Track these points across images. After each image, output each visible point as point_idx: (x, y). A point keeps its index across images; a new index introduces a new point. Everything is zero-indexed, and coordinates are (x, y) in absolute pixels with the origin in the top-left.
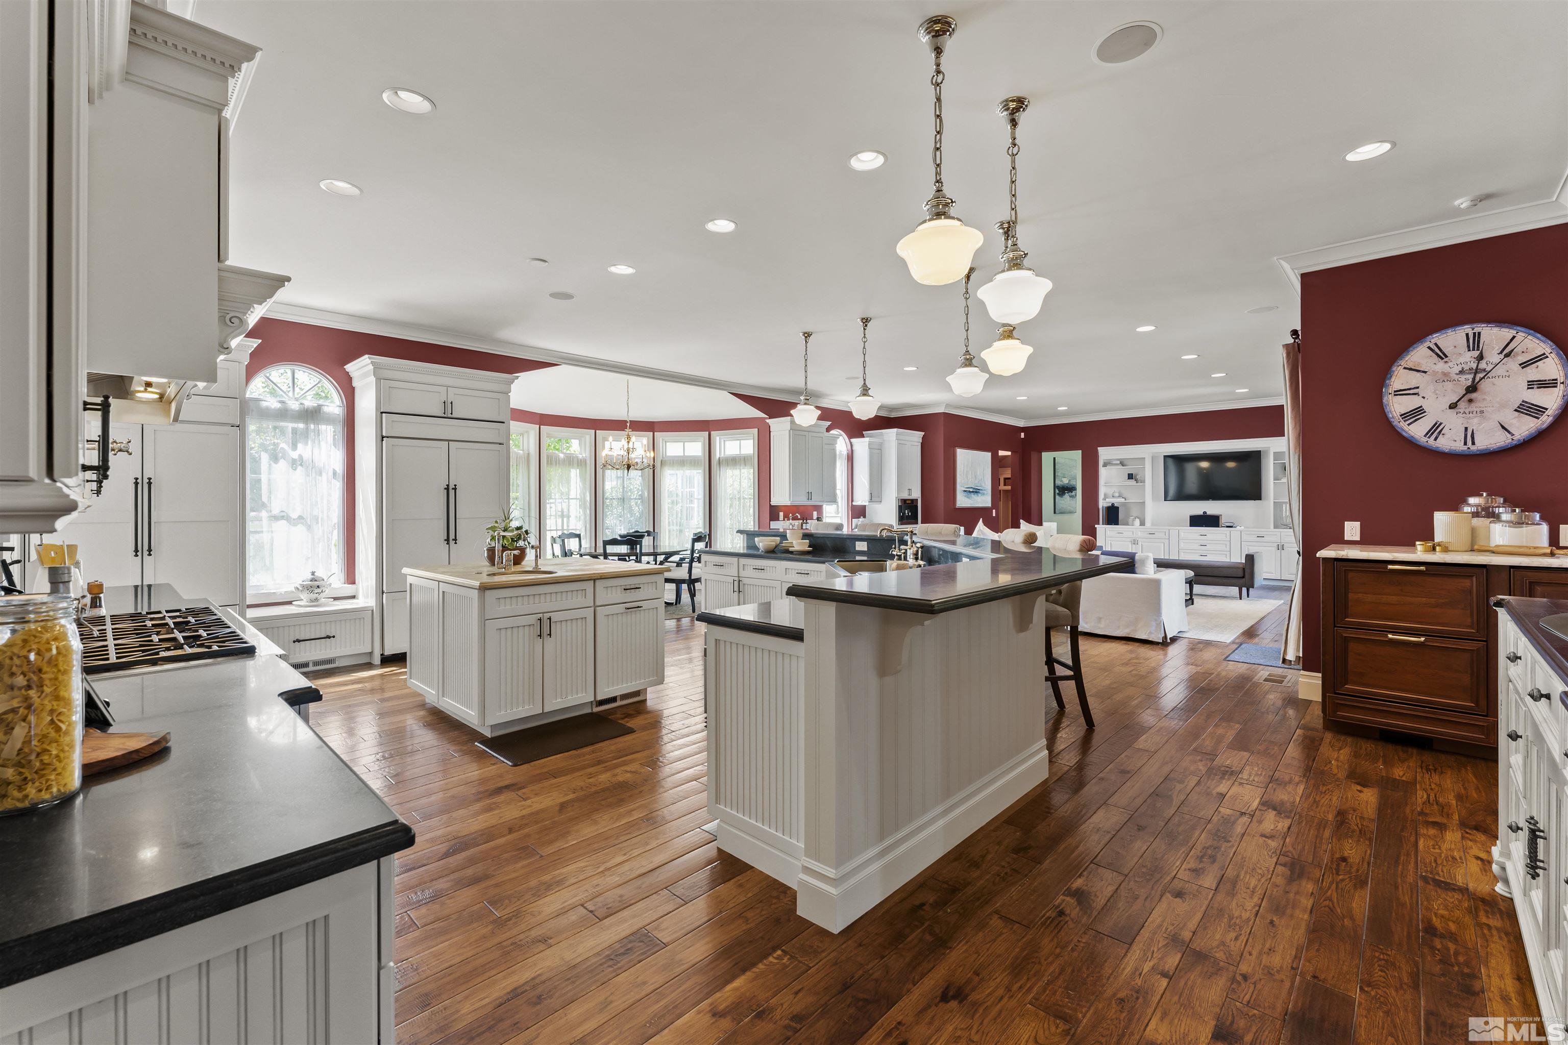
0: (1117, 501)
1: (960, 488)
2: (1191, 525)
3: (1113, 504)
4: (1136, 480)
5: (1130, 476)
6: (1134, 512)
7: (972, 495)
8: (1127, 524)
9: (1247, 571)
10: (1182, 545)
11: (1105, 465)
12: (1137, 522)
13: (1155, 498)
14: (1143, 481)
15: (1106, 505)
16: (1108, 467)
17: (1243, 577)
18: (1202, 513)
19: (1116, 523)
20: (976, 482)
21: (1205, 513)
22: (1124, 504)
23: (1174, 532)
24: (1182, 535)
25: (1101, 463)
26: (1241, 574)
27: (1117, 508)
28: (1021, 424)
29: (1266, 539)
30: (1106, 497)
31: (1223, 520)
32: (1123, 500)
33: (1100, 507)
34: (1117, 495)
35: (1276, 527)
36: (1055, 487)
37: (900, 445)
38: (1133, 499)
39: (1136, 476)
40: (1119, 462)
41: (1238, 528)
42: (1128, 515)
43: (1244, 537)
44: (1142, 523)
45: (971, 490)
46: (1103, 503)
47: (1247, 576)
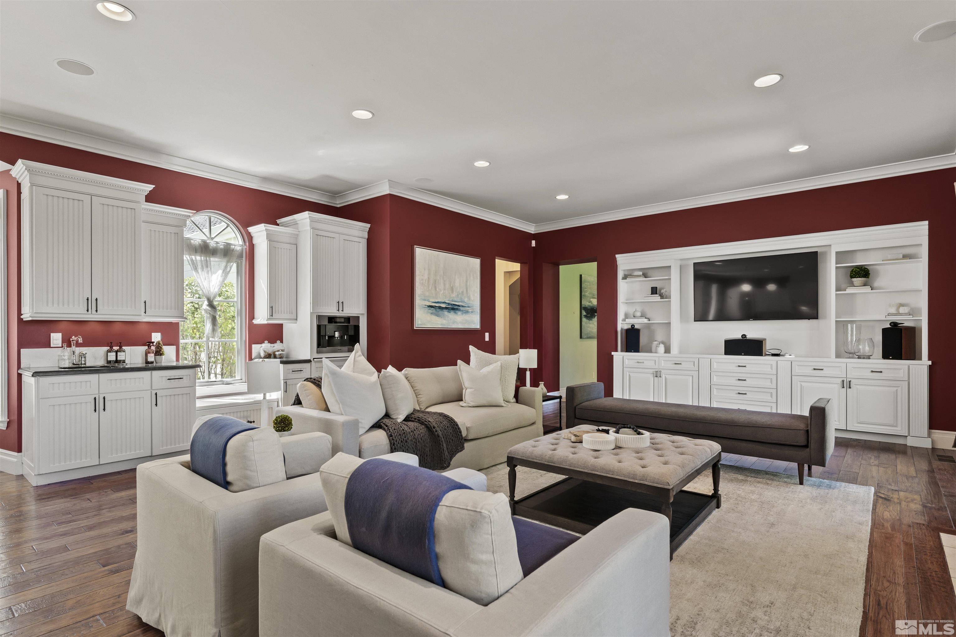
0: (638, 323)
1: (419, 302)
2: (726, 353)
3: (633, 326)
4: (662, 296)
5: (654, 291)
6: (660, 335)
7: (446, 313)
8: (650, 351)
9: (814, 436)
10: (715, 379)
11: (625, 277)
12: (662, 348)
13: (683, 318)
14: (669, 297)
15: (627, 327)
16: (628, 280)
17: (806, 446)
18: (739, 336)
19: (637, 350)
20: (454, 295)
21: (744, 336)
22: (648, 326)
23: (705, 362)
24: (715, 365)
25: (620, 275)
26: (802, 440)
27: (638, 331)
28: (531, 229)
29: (825, 372)
30: (627, 316)
31: (768, 347)
32: (646, 321)
33: (619, 329)
34: (638, 314)
35: (838, 356)
36: (582, 308)
37: (317, 236)
38: (658, 319)
39: (660, 290)
40: (641, 273)
41: (787, 356)
42: (652, 339)
43: (797, 370)
44: (667, 350)
45: (443, 306)
46: (622, 325)
47: (813, 444)
